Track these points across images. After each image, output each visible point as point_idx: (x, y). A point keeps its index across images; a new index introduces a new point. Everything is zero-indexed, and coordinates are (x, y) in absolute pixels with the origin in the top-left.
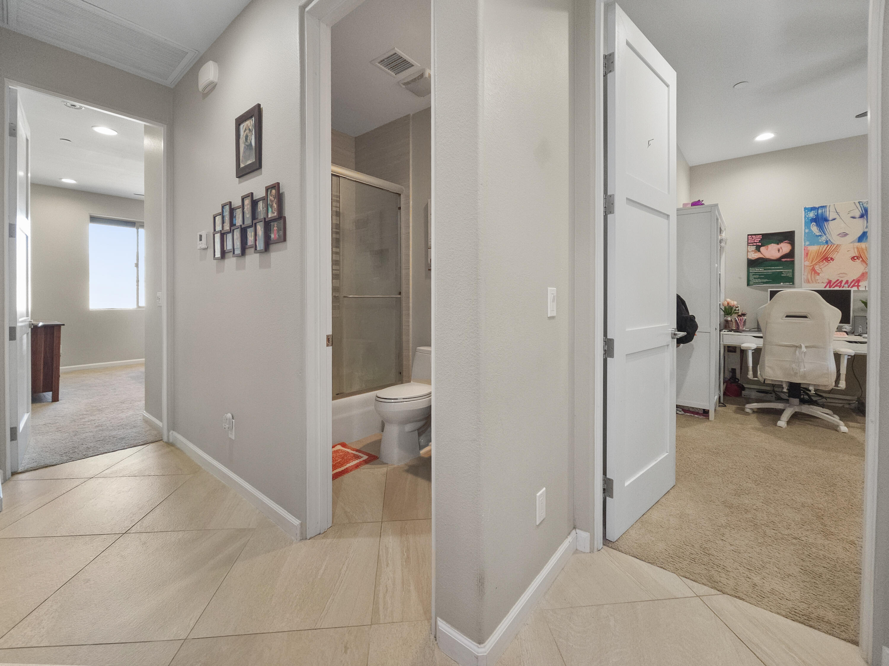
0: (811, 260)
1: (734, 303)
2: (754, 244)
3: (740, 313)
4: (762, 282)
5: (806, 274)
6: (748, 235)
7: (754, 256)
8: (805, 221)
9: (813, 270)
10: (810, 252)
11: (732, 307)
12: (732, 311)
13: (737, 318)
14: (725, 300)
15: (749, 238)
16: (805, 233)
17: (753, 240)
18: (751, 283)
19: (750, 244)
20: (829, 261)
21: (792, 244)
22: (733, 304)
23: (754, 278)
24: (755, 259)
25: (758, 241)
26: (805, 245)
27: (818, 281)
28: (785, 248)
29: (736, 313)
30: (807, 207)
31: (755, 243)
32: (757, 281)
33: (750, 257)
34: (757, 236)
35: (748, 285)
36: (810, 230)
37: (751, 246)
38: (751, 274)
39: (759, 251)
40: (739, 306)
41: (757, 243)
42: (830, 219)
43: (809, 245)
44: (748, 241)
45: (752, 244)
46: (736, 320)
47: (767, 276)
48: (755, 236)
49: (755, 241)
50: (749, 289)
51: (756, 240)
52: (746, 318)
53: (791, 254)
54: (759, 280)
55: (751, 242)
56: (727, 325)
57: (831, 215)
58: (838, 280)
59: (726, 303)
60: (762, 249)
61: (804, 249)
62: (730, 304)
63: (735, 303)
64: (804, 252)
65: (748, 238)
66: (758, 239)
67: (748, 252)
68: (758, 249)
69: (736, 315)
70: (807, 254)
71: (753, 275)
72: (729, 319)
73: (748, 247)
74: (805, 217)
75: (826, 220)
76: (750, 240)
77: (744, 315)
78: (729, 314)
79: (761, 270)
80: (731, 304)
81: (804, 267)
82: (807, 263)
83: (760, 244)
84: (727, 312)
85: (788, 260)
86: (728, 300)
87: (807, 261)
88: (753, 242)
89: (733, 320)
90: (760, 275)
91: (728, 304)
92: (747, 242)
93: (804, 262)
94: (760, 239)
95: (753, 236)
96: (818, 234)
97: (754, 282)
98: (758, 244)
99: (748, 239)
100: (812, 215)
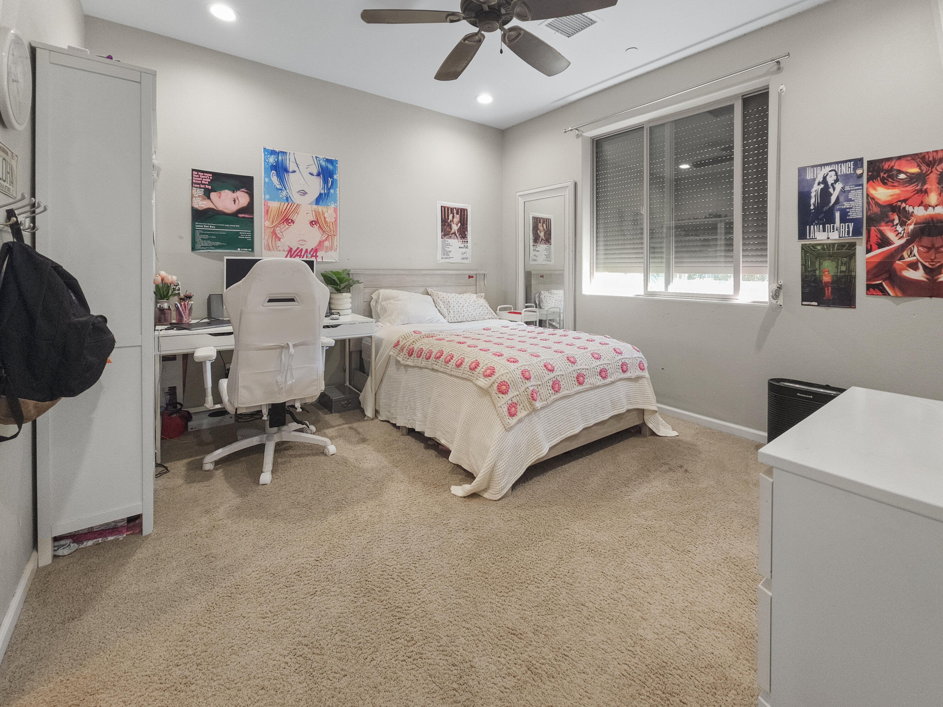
0: (271, 220)
1: (172, 278)
2: (202, 186)
3: (182, 295)
4: (213, 246)
5: (267, 237)
6: (193, 170)
7: (202, 204)
8: (265, 166)
9: (274, 233)
10: (270, 209)
11: (169, 284)
12: (168, 292)
13: (179, 305)
14: (157, 273)
15: (194, 175)
16: (265, 182)
17: (200, 179)
18: (198, 246)
19: (196, 185)
20: (290, 223)
21: (251, 194)
22: (170, 281)
23: (203, 239)
24: (202, 209)
25: (207, 183)
26: (265, 198)
27: (280, 248)
28: (243, 199)
29: (175, 295)
30: (267, 148)
31: (203, 184)
32: (206, 243)
33: (196, 206)
34: (205, 174)
35: (193, 249)
36: (270, 179)
37: (197, 187)
38: (197, 233)
39: (209, 198)
40: (179, 283)
41: (205, 184)
42: (291, 171)
43: (269, 199)
44: (192, 179)
45: (198, 186)
46: (178, 308)
47: (219, 237)
48: (202, 174)
49: (203, 182)
50: (193, 255)
51: (204, 180)
52: (192, 302)
53: (249, 209)
54: (209, 242)
55: (197, 182)
56: (163, 316)
57: (292, 167)
58: (298, 248)
59: (159, 279)
60: (213, 195)
61: (264, 205)
62: (166, 280)
63: (174, 278)
64: (265, 209)
65: (192, 174)
66: (207, 179)
67: (192, 196)
68: (207, 194)
69: (176, 298)
70: (267, 211)
71: (201, 234)
72: (166, 306)
73: (192, 189)
74: (265, 161)
75: (287, 171)
76: (196, 179)
77: (189, 297)
78: (165, 298)
79: (211, 227)
80: (168, 280)
81: (265, 230)
82: (268, 224)
83: (210, 187)
84: (160, 294)
85: (247, 216)
86: (163, 273)
87: (267, 220)
88: (200, 182)
89: (173, 308)
90: (209, 235)
91: (162, 280)
92: (191, 181)
93: (265, 221)
94: (209, 180)
95: (199, 173)
96: (279, 187)
97: (202, 245)
98: (207, 186)
99: (192, 176)
100: (272, 159)
